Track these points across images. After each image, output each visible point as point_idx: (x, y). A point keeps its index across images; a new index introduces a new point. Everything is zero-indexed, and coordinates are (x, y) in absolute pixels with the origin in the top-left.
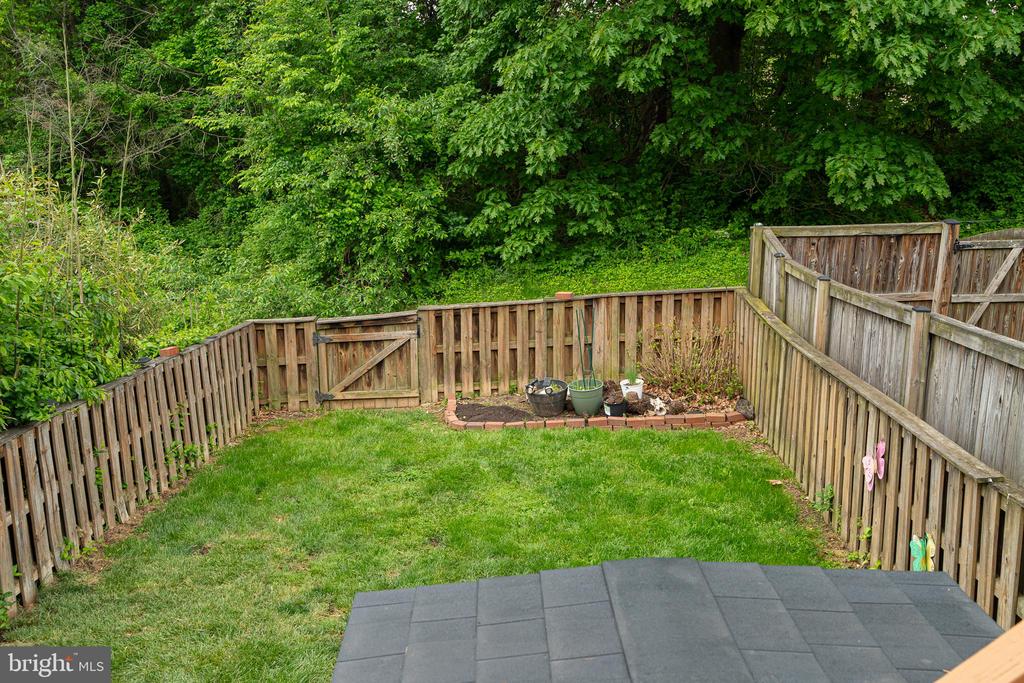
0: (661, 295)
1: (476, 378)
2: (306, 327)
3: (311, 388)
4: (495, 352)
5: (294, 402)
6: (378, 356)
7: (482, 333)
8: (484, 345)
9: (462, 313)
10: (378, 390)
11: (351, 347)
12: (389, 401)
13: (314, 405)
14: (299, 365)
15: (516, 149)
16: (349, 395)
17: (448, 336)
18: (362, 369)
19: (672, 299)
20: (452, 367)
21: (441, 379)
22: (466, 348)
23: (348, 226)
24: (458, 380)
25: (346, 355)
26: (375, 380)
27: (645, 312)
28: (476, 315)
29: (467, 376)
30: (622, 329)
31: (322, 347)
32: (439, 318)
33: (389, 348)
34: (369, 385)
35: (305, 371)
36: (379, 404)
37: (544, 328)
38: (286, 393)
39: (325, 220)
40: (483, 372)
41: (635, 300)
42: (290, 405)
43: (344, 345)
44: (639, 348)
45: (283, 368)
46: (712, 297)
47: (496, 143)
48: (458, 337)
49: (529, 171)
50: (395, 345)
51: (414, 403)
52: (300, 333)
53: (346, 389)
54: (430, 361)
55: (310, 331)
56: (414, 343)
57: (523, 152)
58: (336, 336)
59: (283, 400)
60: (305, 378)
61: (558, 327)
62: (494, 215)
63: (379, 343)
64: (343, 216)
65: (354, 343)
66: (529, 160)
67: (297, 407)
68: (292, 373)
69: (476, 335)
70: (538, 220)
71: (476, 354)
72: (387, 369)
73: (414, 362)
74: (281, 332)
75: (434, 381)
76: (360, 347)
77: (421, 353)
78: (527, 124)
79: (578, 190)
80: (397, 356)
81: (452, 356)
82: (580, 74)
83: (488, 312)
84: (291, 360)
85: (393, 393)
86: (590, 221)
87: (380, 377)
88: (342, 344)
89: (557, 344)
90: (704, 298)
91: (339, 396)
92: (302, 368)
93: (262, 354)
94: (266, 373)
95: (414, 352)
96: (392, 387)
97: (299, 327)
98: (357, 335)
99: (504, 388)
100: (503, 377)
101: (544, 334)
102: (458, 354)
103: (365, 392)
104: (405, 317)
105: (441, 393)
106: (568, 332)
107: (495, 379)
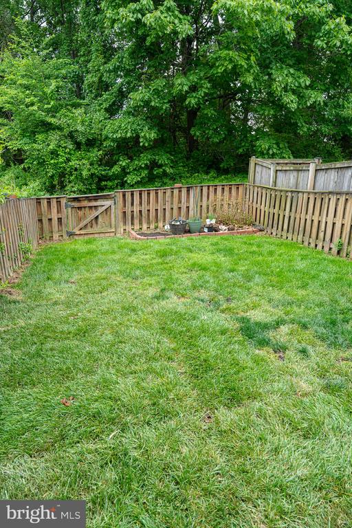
0: (216, 186)
1: (141, 223)
2: (61, 200)
3: (64, 230)
4: (149, 210)
5: (56, 236)
6: (97, 213)
7: (143, 202)
8: (144, 208)
9: (135, 193)
10: (96, 229)
11: (83, 209)
12: (101, 235)
13: (65, 236)
14: (58, 219)
15: (134, 135)
16: (82, 232)
17: (128, 205)
18: (88, 220)
19: (221, 187)
20: (130, 218)
21: (125, 223)
22: (136, 209)
23: (60, 167)
24: (132, 224)
25: (81, 213)
26: (94, 225)
27: (210, 193)
28: (140, 194)
29: (136, 221)
30: (201, 201)
31: (70, 209)
32: (124, 196)
33: (101, 210)
34: (92, 227)
35: (61, 221)
36: (96, 236)
37: (169, 200)
38: (52, 232)
39: (50, 164)
40: (143, 219)
41: (207, 188)
42: (54, 237)
43: (80, 208)
44: (208, 208)
45: (50, 220)
46: (236, 187)
47: (126, 132)
48: (132, 204)
49: (141, 144)
50: (104, 208)
51: (112, 234)
52: (59, 203)
53: (81, 229)
54: (120, 215)
55: (63, 202)
56: (113, 207)
57: (138, 137)
58: (76, 204)
59: (50, 235)
60: (61, 224)
61: (176, 199)
62: (124, 164)
63: (96, 207)
64: (57, 163)
65: (85, 207)
66: (141, 140)
67: (57, 238)
68: (55, 222)
69: (141, 203)
70: (143, 166)
71: (140, 211)
72: (100, 220)
73: (113, 216)
74: (49, 203)
75: (121, 224)
76: (87, 209)
77: (116, 212)
78: (138, 125)
79: (159, 155)
80: (105, 213)
81: (130, 213)
82: (165, 101)
83: (146, 192)
84: (55, 216)
85: (103, 230)
86: (164, 168)
87: (97, 223)
88: (78, 208)
89: (175, 208)
90: (233, 187)
91: (78, 233)
92: (60, 220)
93: (40, 214)
94: (42, 223)
95: (113, 211)
96: (102, 227)
97: (59, 200)
98: (86, 203)
99: (152, 226)
100: (152, 222)
101: (170, 203)
102: (133, 212)
103: (89, 230)
104: (108, 195)
105: (125, 230)
106: (180, 202)
107: (149, 223)
